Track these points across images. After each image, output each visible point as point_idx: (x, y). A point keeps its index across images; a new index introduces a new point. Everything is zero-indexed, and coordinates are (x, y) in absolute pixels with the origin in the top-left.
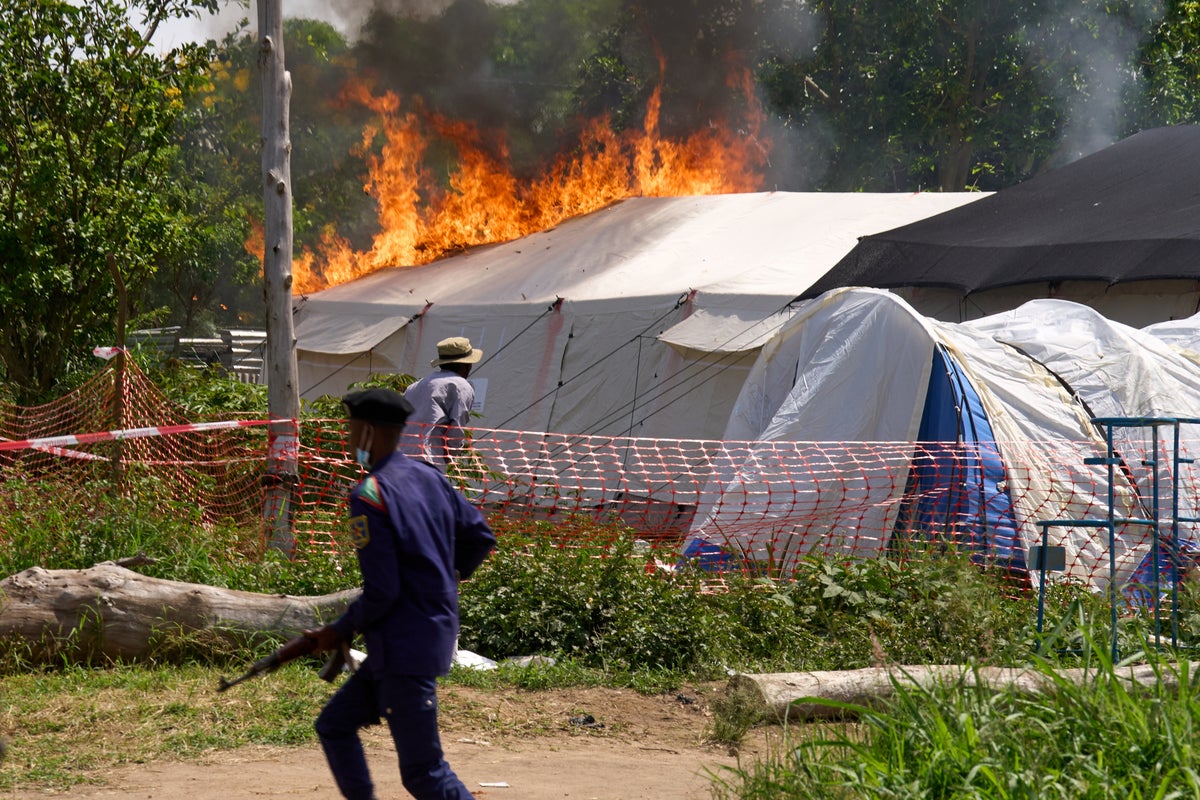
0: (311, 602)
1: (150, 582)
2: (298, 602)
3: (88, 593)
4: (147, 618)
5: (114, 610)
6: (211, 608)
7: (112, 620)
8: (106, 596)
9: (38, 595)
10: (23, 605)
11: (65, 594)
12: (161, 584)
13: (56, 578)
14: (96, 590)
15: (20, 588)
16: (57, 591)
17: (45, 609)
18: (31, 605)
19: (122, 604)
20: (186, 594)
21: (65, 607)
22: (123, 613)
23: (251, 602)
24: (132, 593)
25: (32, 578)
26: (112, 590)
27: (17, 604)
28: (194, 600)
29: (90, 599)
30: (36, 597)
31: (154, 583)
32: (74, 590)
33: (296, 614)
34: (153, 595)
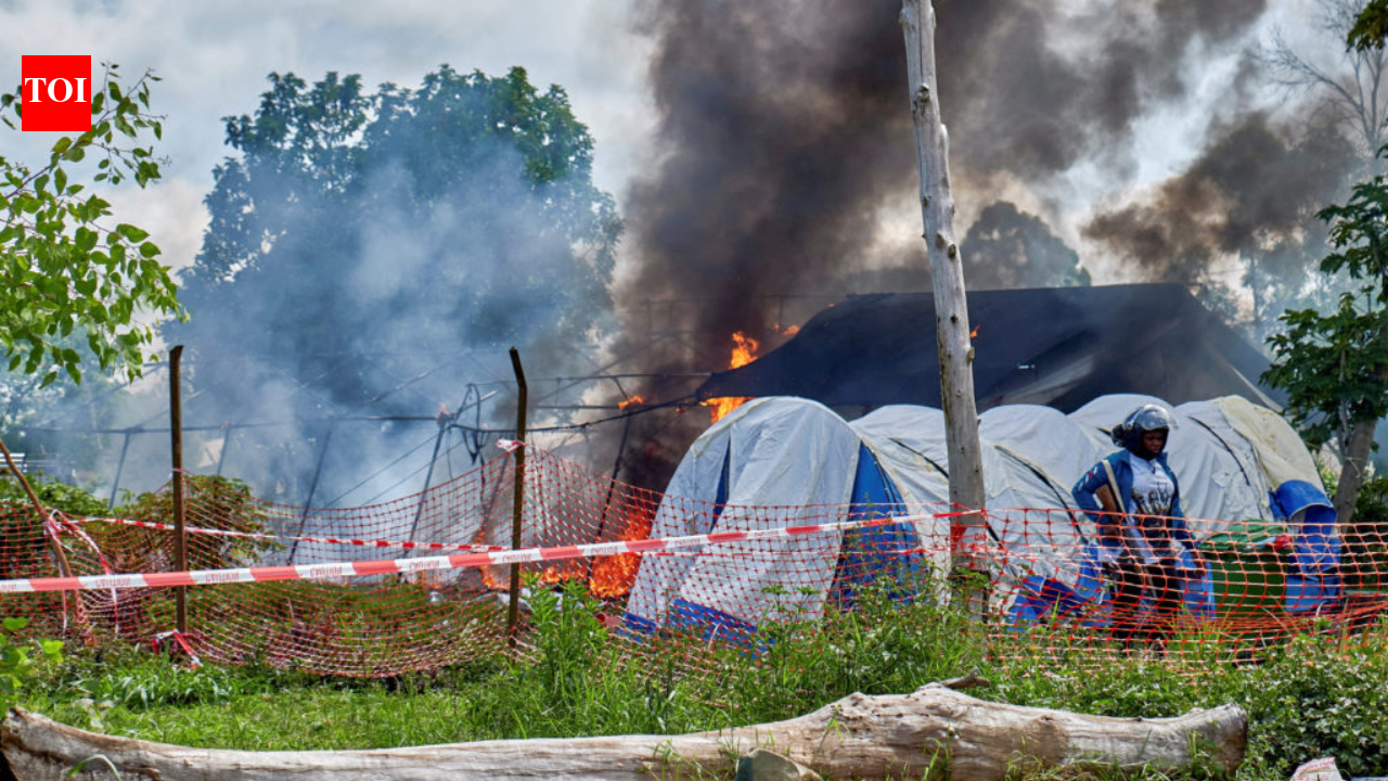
0: (1172, 725)
1: (993, 708)
2: (1159, 726)
3: (927, 724)
4: (997, 752)
5: (963, 744)
6: (1067, 738)
7: (960, 756)
8: (952, 726)
9: (871, 727)
10: (856, 741)
11: (903, 725)
12: (1004, 709)
13: (884, 706)
14: (939, 721)
15: (848, 719)
16: (891, 722)
17: (881, 745)
18: (866, 741)
19: (969, 735)
20: (1036, 721)
21: (904, 742)
22: (970, 746)
23: (1108, 728)
24: (978, 722)
25: (859, 707)
26: (956, 719)
27: (848, 740)
28: (1048, 728)
29: (933, 731)
30: (868, 730)
31: (997, 709)
32: (914, 722)
33: (1161, 742)
34: (1000, 724)
